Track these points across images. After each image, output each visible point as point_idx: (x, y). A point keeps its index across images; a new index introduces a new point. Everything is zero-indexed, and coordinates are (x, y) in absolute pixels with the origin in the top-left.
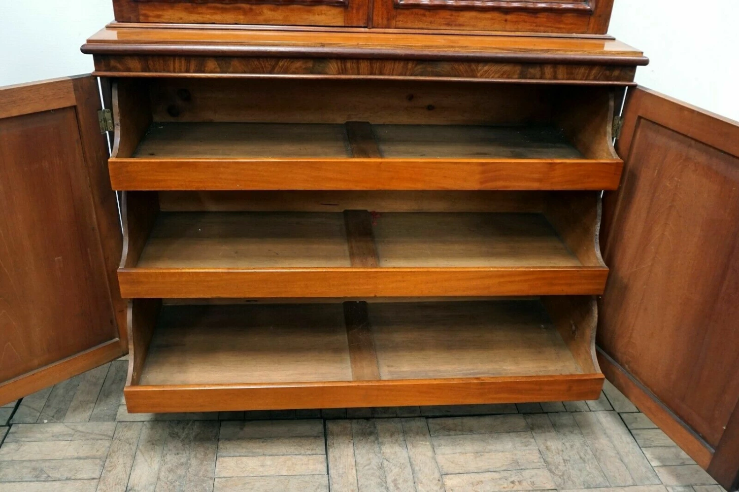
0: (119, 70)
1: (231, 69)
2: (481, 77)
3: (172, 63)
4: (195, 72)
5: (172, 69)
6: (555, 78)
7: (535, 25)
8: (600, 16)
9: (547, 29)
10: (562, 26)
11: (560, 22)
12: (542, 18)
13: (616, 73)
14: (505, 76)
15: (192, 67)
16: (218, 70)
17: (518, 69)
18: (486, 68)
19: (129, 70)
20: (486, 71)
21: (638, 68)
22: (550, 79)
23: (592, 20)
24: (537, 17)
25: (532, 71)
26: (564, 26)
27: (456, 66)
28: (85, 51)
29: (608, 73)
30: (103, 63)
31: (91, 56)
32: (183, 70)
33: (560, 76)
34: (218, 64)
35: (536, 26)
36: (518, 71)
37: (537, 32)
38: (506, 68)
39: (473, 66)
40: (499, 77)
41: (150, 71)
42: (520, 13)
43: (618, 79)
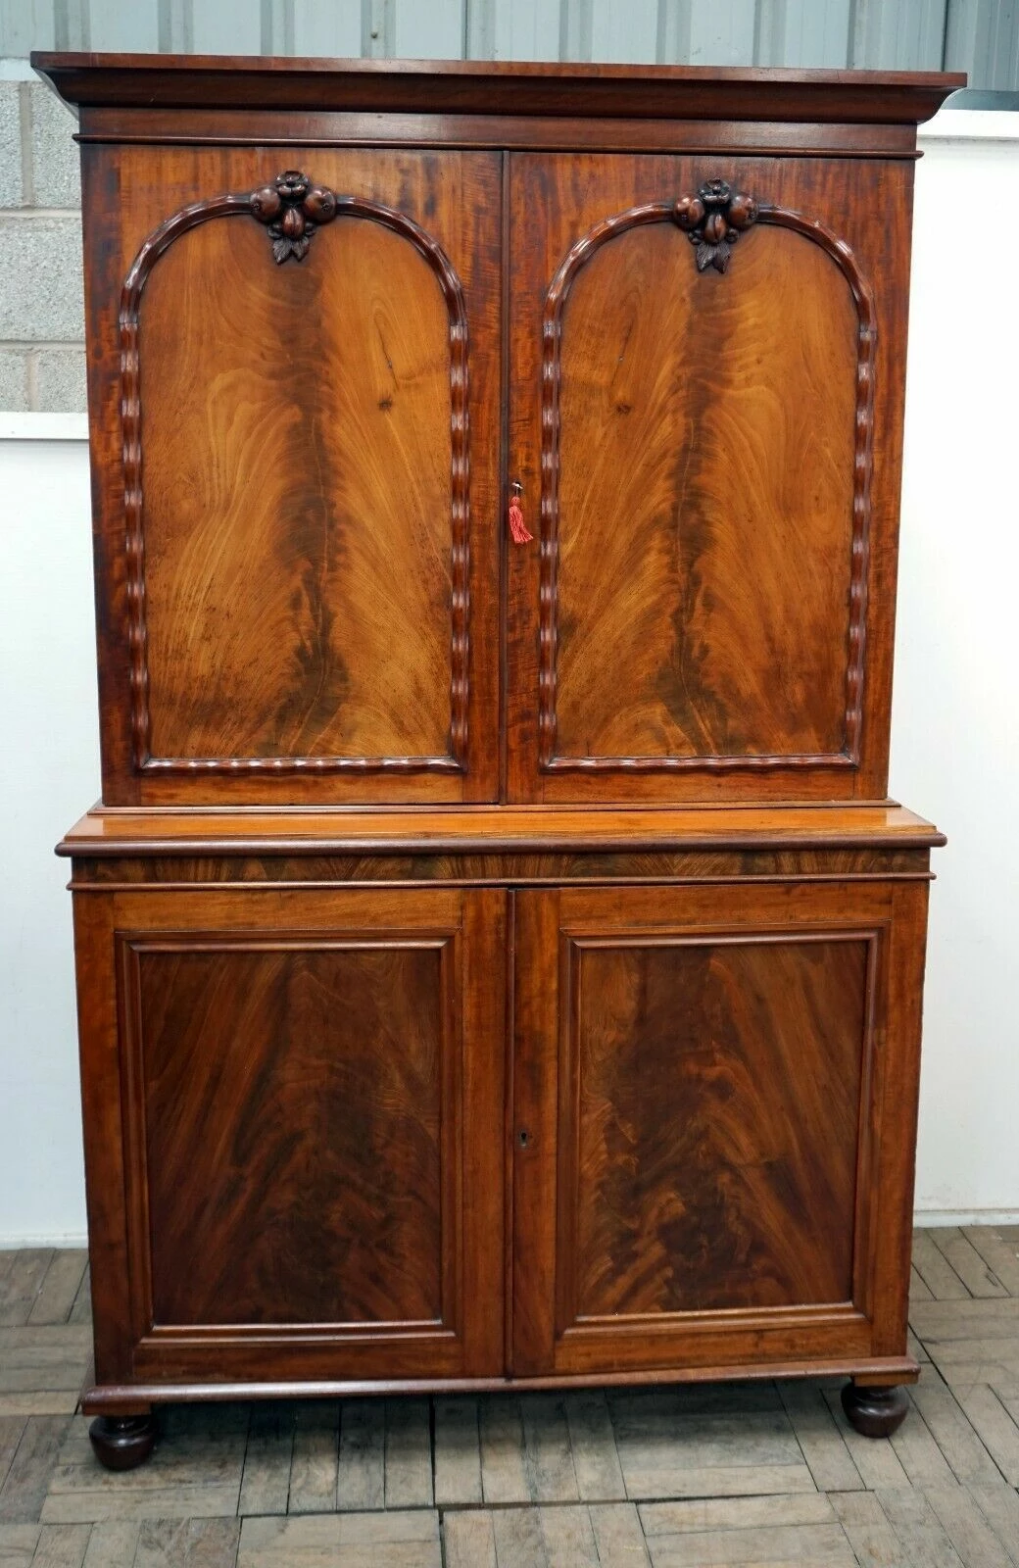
0: (113, 881)
1: (284, 875)
2: (680, 874)
4: (228, 881)
5: (192, 875)
6: (800, 872)
7: (767, 790)
8: (871, 773)
9: (788, 795)
10: (810, 790)
11: (806, 785)
12: (778, 780)
13: (898, 860)
14: (719, 872)
15: (224, 874)
16: (265, 876)
17: (738, 860)
18: (686, 861)
19: (125, 880)
20: (686, 867)
21: (933, 850)
22: (791, 873)
23: (859, 778)
24: (769, 779)
25: (760, 862)
26: (815, 790)
27: (638, 859)
28: (61, 852)
29: (884, 860)
30: (86, 869)
31: (68, 860)
32: (209, 877)
33: (807, 869)
35: (770, 792)
36: (739, 864)
37: (771, 800)
38: (719, 859)
39: (666, 859)
40: (709, 874)
41: (158, 880)
42: (740, 774)
43: (902, 869)
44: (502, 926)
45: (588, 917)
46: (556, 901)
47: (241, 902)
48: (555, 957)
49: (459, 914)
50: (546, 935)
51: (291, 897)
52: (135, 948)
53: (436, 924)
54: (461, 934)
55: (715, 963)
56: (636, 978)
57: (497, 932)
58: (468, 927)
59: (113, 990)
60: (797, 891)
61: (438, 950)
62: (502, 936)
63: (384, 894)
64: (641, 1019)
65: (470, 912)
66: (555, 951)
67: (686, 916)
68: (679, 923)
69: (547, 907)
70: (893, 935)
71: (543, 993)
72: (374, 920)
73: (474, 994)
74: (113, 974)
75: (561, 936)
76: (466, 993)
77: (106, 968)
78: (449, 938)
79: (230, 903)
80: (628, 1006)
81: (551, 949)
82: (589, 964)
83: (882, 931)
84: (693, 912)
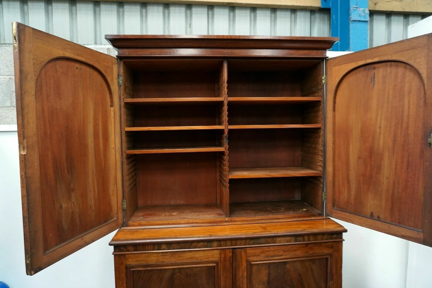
0: (124, 251)
1: (172, 248)
2: (278, 243)
3: (147, 247)
4: (156, 250)
5: (147, 249)
6: (309, 241)
13: (335, 236)
14: (288, 242)
15: (156, 248)
16: (167, 248)
17: (293, 238)
18: (280, 239)
19: (128, 251)
20: (280, 241)
21: (344, 234)
22: (307, 241)
25: (299, 238)
27: (267, 239)
28: (110, 245)
29: (331, 236)
30: (117, 249)
31: (112, 247)
32: (151, 249)
33: (311, 239)
34: (167, 246)
36: (294, 239)
38: (288, 238)
39: (274, 239)
40: (286, 243)
41: (137, 251)
43: (336, 238)
44: (231, 259)
45: (254, 256)
46: (246, 252)
47: (160, 256)
48: (246, 267)
49: (219, 256)
50: (243, 261)
51: (174, 254)
52: (131, 269)
53: (213, 259)
54: (220, 262)
55: (288, 266)
56: (267, 271)
57: (230, 261)
58: (222, 259)
59: (125, 281)
60: (309, 246)
61: (214, 266)
62: (231, 261)
63: (199, 252)
64: (269, 282)
65: (223, 256)
66: (246, 265)
67: (280, 254)
68: (278, 256)
69: (243, 253)
70: (334, 256)
71: (242, 277)
72: (197, 259)
73: (224, 278)
74: (125, 277)
75: (247, 261)
76: (222, 278)
77: (123, 275)
78: (217, 263)
79: (157, 256)
80: (265, 278)
81: (245, 264)
82: (255, 268)
83: (331, 255)
84: (282, 253)
